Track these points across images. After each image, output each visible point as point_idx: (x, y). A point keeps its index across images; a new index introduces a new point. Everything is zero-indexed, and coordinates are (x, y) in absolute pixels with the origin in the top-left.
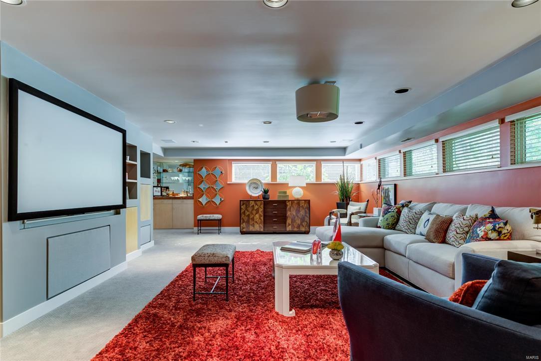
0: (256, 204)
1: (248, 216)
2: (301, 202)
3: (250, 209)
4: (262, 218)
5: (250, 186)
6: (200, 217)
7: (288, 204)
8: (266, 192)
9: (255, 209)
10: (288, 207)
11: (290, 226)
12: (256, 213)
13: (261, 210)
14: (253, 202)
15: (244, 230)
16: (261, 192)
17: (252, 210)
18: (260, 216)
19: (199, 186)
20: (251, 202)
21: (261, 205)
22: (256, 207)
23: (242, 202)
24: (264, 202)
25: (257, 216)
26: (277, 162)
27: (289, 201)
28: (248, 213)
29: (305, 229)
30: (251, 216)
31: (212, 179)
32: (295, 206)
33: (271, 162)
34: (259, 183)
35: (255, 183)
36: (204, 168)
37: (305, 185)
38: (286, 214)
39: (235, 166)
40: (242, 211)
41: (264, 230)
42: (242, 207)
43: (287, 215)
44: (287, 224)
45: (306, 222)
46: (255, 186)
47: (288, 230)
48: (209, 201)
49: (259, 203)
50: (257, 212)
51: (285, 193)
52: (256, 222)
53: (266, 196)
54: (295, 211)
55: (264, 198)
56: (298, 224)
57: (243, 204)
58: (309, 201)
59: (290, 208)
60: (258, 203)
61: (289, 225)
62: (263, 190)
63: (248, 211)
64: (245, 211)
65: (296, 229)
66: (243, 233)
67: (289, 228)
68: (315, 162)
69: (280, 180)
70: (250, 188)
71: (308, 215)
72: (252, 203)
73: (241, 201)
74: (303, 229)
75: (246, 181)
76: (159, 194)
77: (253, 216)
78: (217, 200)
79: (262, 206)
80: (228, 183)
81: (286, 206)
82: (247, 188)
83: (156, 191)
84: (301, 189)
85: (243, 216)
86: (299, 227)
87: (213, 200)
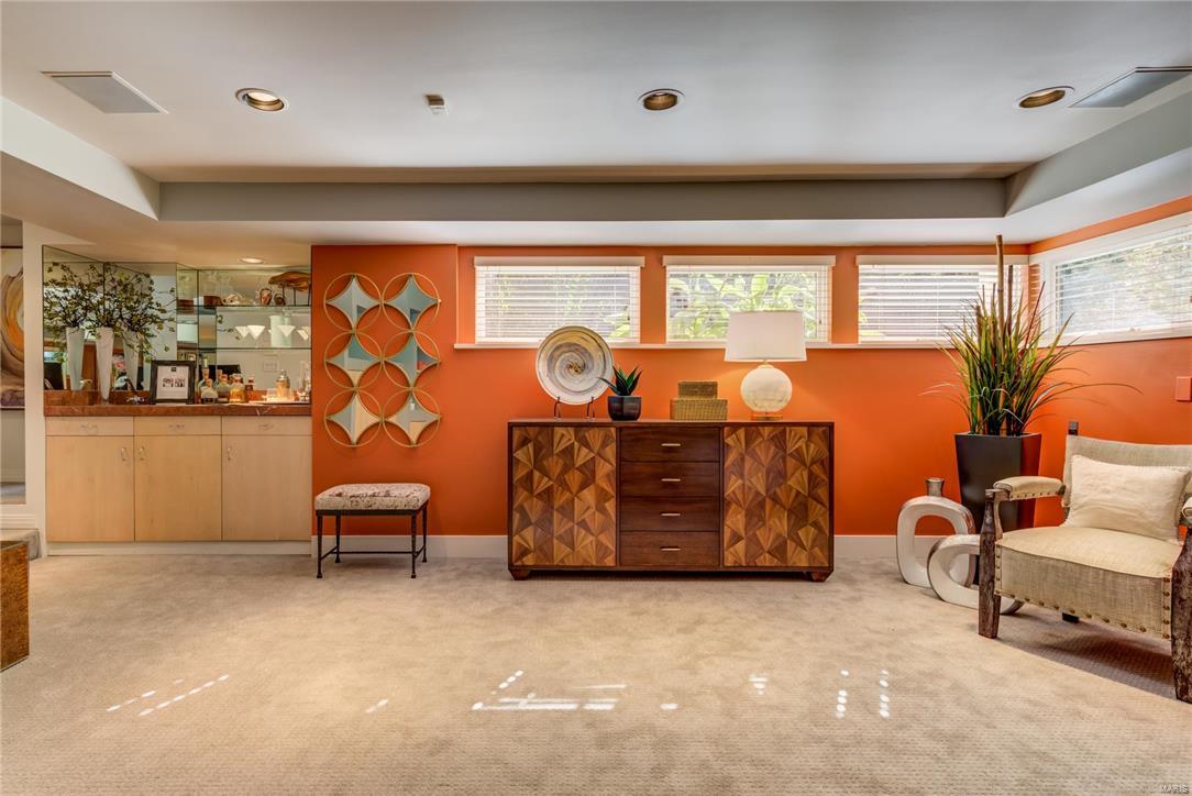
0: (585, 443)
1: (548, 494)
2: (791, 433)
3: (555, 465)
4: (611, 506)
5: (551, 360)
6: (328, 498)
7: (729, 441)
8: (623, 386)
9: (579, 462)
10: (731, 458)
11: (740, 546)
12: (583, 486)
13: (605, 469)
14: (571, 430)
15: (529, 560)
16: (605, 386)
17: (566, 469)
18: (602, 496)
19: (332, 361)
20: (559, 431)
21: (604, 445)
22: (583, 456)
23: (517, 433)
24: (620, 430)
25: (589, 495)
26: (666, 259)
27: (735, 426)
28: (545, 483)
29: (812, 557)
30: (560, 499)
31: (386, 327)
32: (764, 452)
33: (642, 259)
34: (591, 347)
35: (573, 347)
36: (354, 283)
37: (804, 358)
38: (720, 489)
39: (485, 274)
40: (519, 474)
41: (619, 558)
42: (519, 455)
43: (728, 492)
44: (727, 535)
45: (815, 524)
46: (575, 358)
47: (729, 561)
48: (377, 424)
49: (595, 437)
50: (588, 479)
51: (709, 389)
52: (583, 524)
53: (628, 405)
54: (761, 475)
55: (617, 412)
56: (779, 536)
57: (524, 442)
58: (831, 426)
59: (743, 459)
60: (591, 435)
61: (736, 538)
62: (609, 376)
63: (545, 473)
64: (530, 475)
65: (766, 561)
66: (520, 573)
67: (734, 555)
68: (832, 259)
69: (678, 331)
70: (551, 367)
71: (822, 492)
72: (565, 437)
73: (511, 427)
74: (800, 560)
75: (534, 341)
76: (183, 393)
77: (567, 495)
78: (412, 421)
79: (610, 452)
80: (457, 346)
81: (722, 449)
82: (541, 368)
83: (167, 381)
84: (779, 372)
85: (521, 496)
86: (779, 550)
87: (393, 419)
